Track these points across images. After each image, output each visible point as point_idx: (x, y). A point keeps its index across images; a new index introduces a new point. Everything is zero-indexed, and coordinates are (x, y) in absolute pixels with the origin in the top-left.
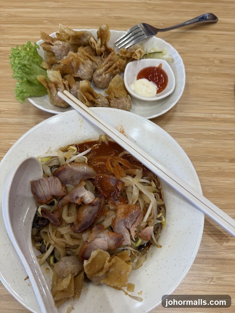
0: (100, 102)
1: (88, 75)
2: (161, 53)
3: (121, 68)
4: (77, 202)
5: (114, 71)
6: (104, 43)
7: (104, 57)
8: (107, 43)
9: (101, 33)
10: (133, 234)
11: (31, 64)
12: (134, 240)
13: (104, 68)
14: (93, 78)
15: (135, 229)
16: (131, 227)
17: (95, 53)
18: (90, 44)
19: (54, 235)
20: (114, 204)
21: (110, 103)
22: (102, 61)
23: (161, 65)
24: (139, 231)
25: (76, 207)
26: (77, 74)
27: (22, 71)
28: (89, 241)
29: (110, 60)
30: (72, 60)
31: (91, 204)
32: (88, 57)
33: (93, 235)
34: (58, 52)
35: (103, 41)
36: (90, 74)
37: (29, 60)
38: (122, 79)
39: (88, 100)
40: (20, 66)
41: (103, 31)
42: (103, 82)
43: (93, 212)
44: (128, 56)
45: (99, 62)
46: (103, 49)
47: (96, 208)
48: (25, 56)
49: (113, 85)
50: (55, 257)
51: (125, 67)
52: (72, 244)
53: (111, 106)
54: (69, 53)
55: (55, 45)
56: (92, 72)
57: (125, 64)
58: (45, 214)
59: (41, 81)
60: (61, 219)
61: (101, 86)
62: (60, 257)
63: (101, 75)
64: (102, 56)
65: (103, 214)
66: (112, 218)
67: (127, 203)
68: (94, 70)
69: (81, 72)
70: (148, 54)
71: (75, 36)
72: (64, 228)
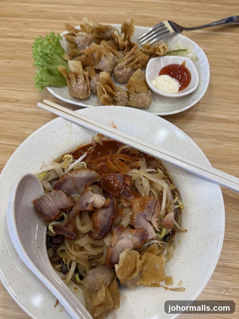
0: (119, 95)
1: (109, 67)
2: (185, 51)
3: (143, 63)
4: (89, 208)
5: (136, 66)
6: (127, 37)
7: (126, 52)
8: (131, 38)
9: (125, 27)
10: (156, 225)
11: (53, 53)
12: (158, 230)
13: (126, 62)
14: (114, 71)
15: (156, 220)
16: (152, 218)
17: (118, 47)
18: (113, 38)
19: (73, 250)
20: (127, 201)
21: (129, 97)
22: (124, 55)
23: (184, 63)
24: (161, 220)
25: (88, 214)
26: (99, 66)
27: (43, 60)
28: (112, 245)
29: (133, 54)
30: (95, 50)
31: (104, 207)
32: (110, 50)
33: (115, 237)
34: (81, 43)
35: (127, 36)
36: (111, 66)
37: (51, 50)
38: (143, 74)
39: (108, 93)
40: (42, 54)
41: (128, 26)
42: (124, 76)
43: (108, 214)
44: (151, 52)
45: (121, 57)
46: (126, 43)
47: (110, 210)
48: (48, 45)
49: (133, 79)
50: (80, 274)
51: (147, 63)
52: (96, 254)
53: (130, 100)
54: (92, 45)
55: (79, 36)
56: (114, 65)
57: (147, 59)
58: (58, 230)
59: (61, 72)
60: (76, 231)
61: (121, 80)
62: (85, 272)
63: (122, 68)
64: (125, 51)
65: (119, 214)
66: (130, 215)
67: (140, 196)
68: (116, 64)
69: (102, 64)
70: (172, 52)
71: (99, 28)
72: (82, 239)
